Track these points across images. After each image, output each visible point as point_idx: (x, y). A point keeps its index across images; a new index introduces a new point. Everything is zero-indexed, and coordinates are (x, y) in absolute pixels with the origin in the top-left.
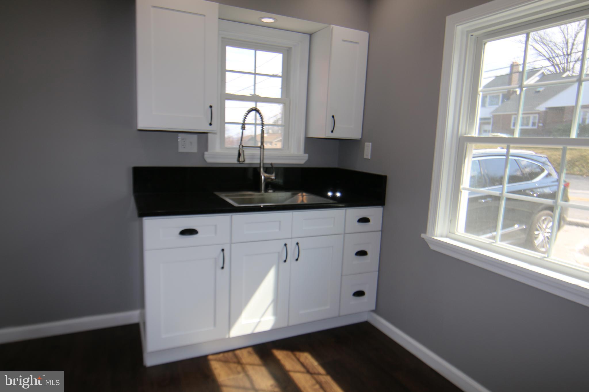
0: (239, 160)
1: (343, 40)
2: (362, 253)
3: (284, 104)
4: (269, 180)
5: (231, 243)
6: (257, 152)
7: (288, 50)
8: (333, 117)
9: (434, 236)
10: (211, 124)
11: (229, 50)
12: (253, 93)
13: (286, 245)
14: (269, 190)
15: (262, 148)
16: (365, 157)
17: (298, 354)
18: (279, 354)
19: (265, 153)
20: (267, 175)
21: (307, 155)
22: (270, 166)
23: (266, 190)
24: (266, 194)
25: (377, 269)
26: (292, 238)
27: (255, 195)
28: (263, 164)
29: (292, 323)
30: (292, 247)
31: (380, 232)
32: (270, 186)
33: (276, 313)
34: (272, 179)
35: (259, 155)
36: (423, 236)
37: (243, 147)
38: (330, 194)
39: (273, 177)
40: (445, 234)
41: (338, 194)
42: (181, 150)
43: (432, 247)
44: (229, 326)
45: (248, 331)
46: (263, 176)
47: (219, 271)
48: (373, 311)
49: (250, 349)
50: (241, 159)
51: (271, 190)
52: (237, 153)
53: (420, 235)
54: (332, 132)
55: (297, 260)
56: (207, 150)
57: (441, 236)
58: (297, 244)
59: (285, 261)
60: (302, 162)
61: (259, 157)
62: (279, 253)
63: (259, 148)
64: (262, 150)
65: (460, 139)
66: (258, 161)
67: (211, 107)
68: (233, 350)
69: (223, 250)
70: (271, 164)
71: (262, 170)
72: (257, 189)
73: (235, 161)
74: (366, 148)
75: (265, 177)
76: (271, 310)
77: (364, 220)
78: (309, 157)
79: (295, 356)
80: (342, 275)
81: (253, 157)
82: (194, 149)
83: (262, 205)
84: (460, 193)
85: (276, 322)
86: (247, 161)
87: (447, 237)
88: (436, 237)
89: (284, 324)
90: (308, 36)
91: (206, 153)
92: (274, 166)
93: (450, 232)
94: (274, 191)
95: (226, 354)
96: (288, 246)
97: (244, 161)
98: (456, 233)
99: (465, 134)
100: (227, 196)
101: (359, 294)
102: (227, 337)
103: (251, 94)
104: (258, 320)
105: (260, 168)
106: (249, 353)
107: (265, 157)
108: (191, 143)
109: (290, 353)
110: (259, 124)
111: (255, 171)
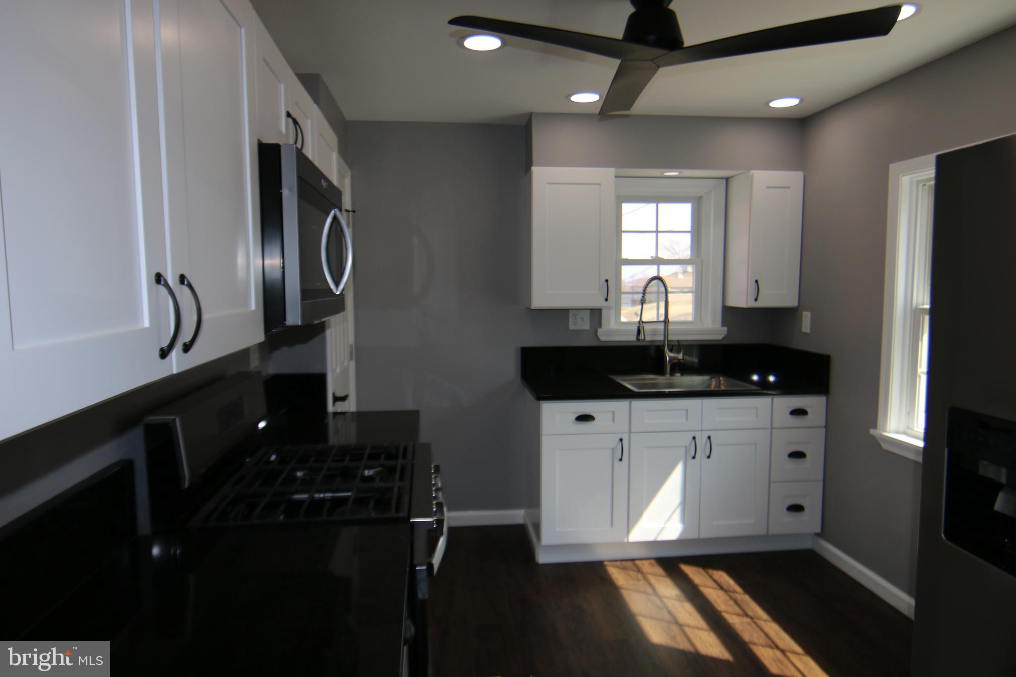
0: (638, 339)
1: (768, 187)
2: (797, 455)
3: (694, 266)
4: (675, 361)
5: (630, 432)
6: (661, 327)
7: (698, 200)
8: (757, 281)
9: (885, 431)
10: (606, 300)
11: (626, 207)
12: (654, 255)
13: (694, 438)
14: (676, 373)
15: (666, 321)
16: (804, 330)
17: (711, 571)
18: (688, 570)
19: (670, 327)
20: (672, 355)
21: (725, 329)
22: (677, 343)
23: (672, 373)
24: (672, 377)
25: (821, 477)
26: (702, 430)
27: (660, 379)
28: (668, 341)
29: (704, 535)
30: (702, 441)
31: (824, 429)
32: (677, 368)
33: (683, 520)
34: (679, 359)
35: (663, 330)
36: (872, 432)
37: (643, 322)
38: (755, 378)
39: (680, 356)
40: (902, 429)
41: (772, 379)
42: (572, 327)
43: (885, 446)
44: (628, 531)
45: (651, 538)
46: (668, 355)
47: (617, 463)
48: (817, 535)
49: (653, 562)
50: (642, 337)
51: (678, 373)
52: (636, 328)
53: (869, 431)
54: (756, 300)
55: (709, 457)
56: (600, 325)
57: (898, 433)
58: (709, 438)
59: (694, 458)
60: (720, 337)
61: (663, 333)
62: (686, 447)
63: (663, 323)
64: (667, 325)
65: (915, 311)
66: (661, 338)
67: (607, 281)
68: (633, 560)
69: (621, 440)
70: (678, 341)
71: (666, 349)
72: (661, 371)
73: (633, 338)
74: (804, 319)
75: (669, 357)
76: (677, 516)
77: (799, 412)
78: (728, 331)
79: (708, 573)
80: (770, 482)
81: (655, 332)
82: (587, 327)
83: (667, 390)
84: (918, 379)
85: (684, 532)
86: (648, 338)
87: (905, 433)
88: (889, 432)
89: (693, 535)
90: (724, 180)
91: (599, 330)
92: (682, 343)
93: (908, 428)
94: (682, 375)
95: (624, 563)
96: (697, 439)
97: (644, 339)
98: (915, 429)
99: (923, 305)
100: (624, 380)
101: (796, 508)
102: (626, 541)
103: (652, 257)
104: (663, 526)
105: (664, 346)
106: (651, 564)
107: (669, 332)
108: (582, 319)
109: (701, 570)
110: (662, 293)
111: (659, 350)
